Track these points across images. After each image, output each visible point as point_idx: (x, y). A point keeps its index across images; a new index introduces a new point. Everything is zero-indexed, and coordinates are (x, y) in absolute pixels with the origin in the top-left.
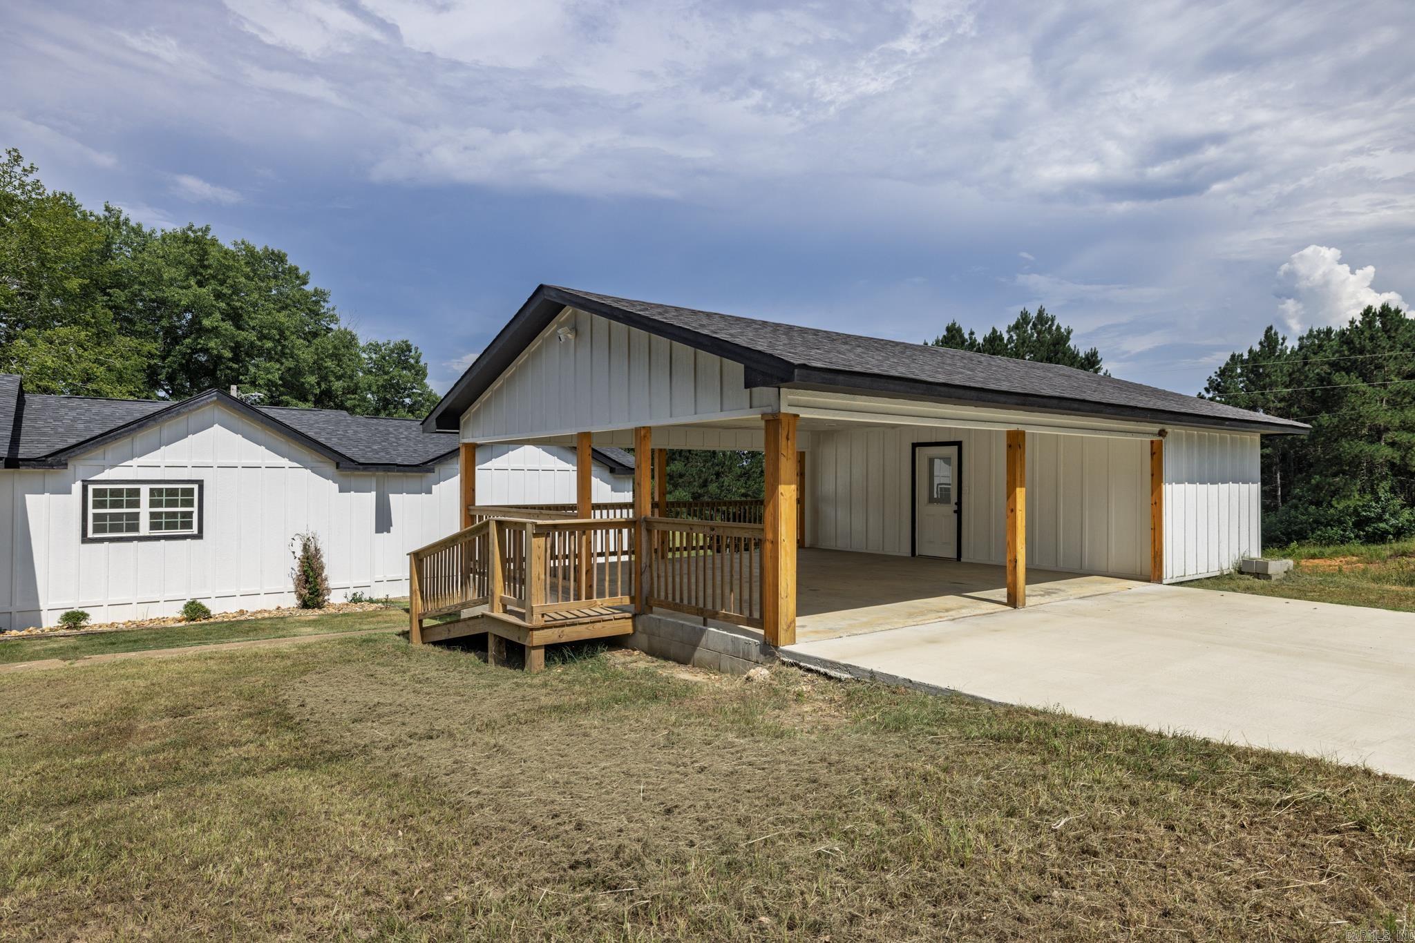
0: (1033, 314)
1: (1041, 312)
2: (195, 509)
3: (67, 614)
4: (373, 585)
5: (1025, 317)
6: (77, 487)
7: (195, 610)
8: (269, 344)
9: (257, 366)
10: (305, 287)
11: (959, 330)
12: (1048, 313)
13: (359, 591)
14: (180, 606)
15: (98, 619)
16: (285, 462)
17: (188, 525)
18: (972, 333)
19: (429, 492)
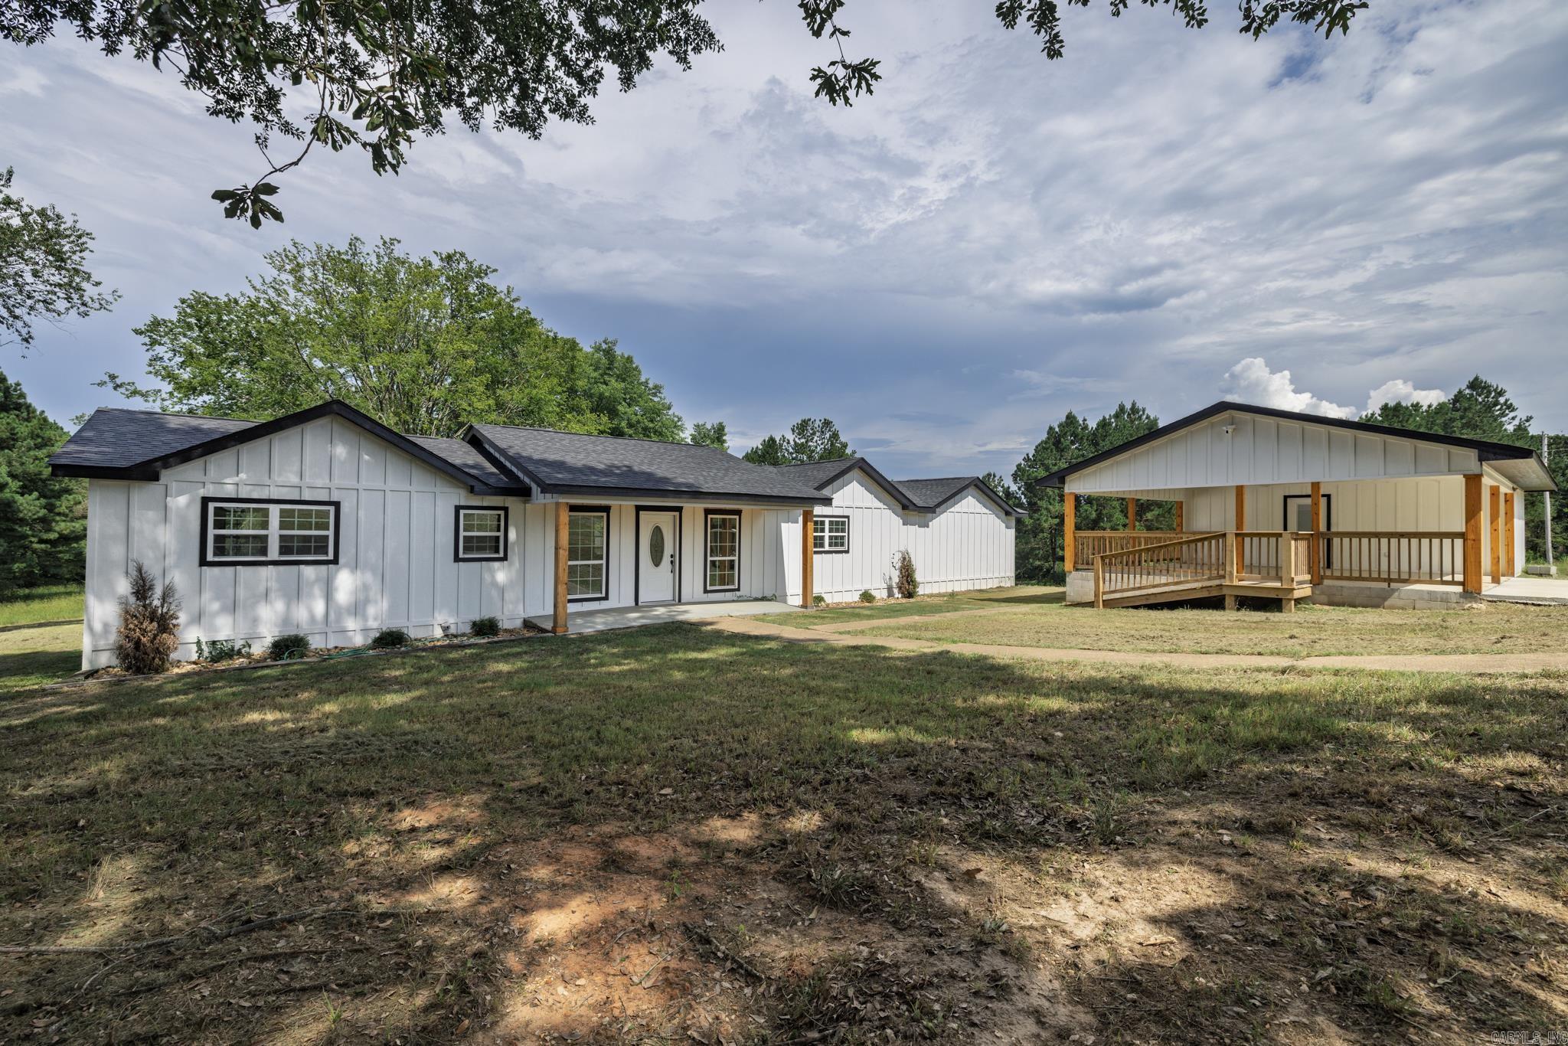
0: (1128, 406)
1: (1134, 404)
2: (846, 534)
4: (931, 585)
5: (1122, 408)
11: (1074, 418)
12: (1140, 405)
13: (925, 588)
16: (881, 505)
17: (842, 545)
18: (1085, 420)
19: (928, 526)
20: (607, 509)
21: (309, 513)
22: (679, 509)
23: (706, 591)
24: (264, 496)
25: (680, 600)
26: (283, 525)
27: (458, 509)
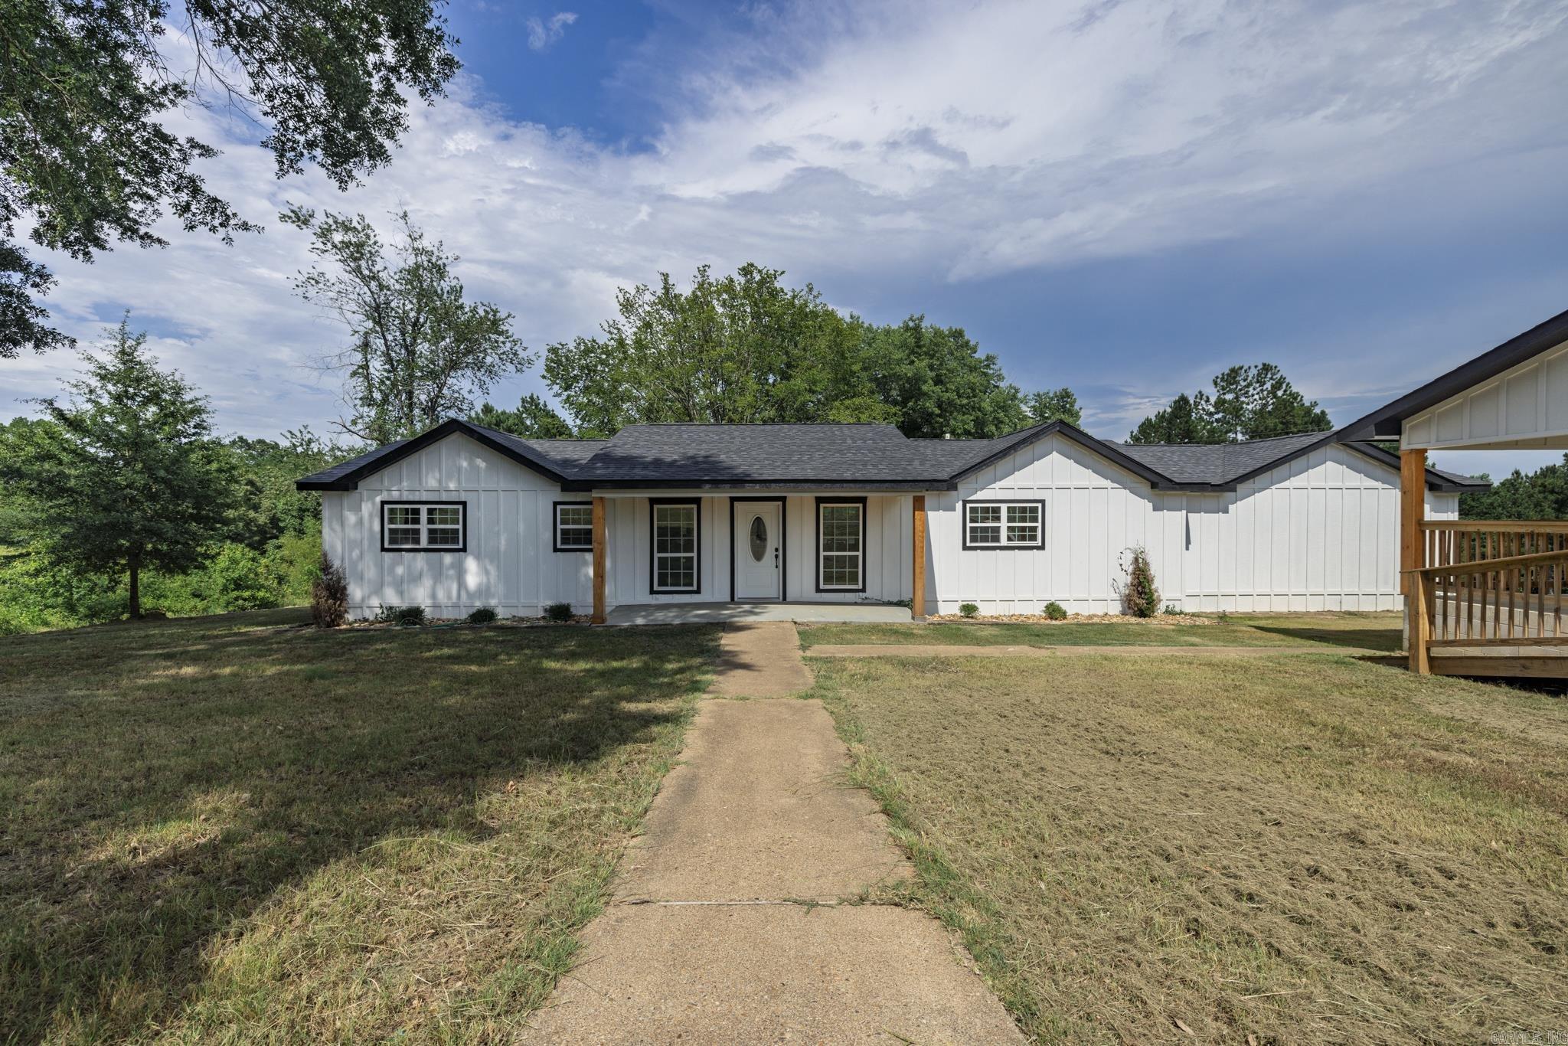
2: (1039, 524)
3: (964, 606)
4: (1184, 598)
6: (959, 505)
7: (1053, 611)
8: (965, 401)
9: (955, 419)
10: (976, 356)
13: (1171, 603)
14: (1042, 606)
15: (985, 611)
16: (1107, 483)
17: (1033, 538)
19: (1226, 511)
20: (697, 501)
21: (445, 511)
22: (783, 499)
23: (818, 590)
24: (417, 499)
25: (784, 598)
26: (431, 521)
27: (556, 504)
